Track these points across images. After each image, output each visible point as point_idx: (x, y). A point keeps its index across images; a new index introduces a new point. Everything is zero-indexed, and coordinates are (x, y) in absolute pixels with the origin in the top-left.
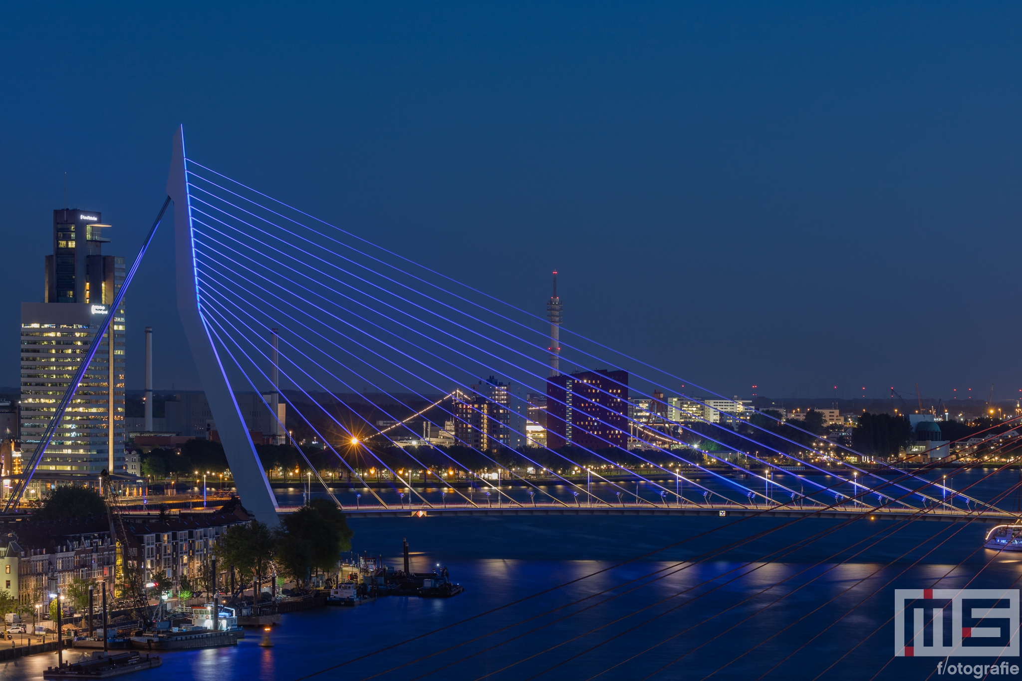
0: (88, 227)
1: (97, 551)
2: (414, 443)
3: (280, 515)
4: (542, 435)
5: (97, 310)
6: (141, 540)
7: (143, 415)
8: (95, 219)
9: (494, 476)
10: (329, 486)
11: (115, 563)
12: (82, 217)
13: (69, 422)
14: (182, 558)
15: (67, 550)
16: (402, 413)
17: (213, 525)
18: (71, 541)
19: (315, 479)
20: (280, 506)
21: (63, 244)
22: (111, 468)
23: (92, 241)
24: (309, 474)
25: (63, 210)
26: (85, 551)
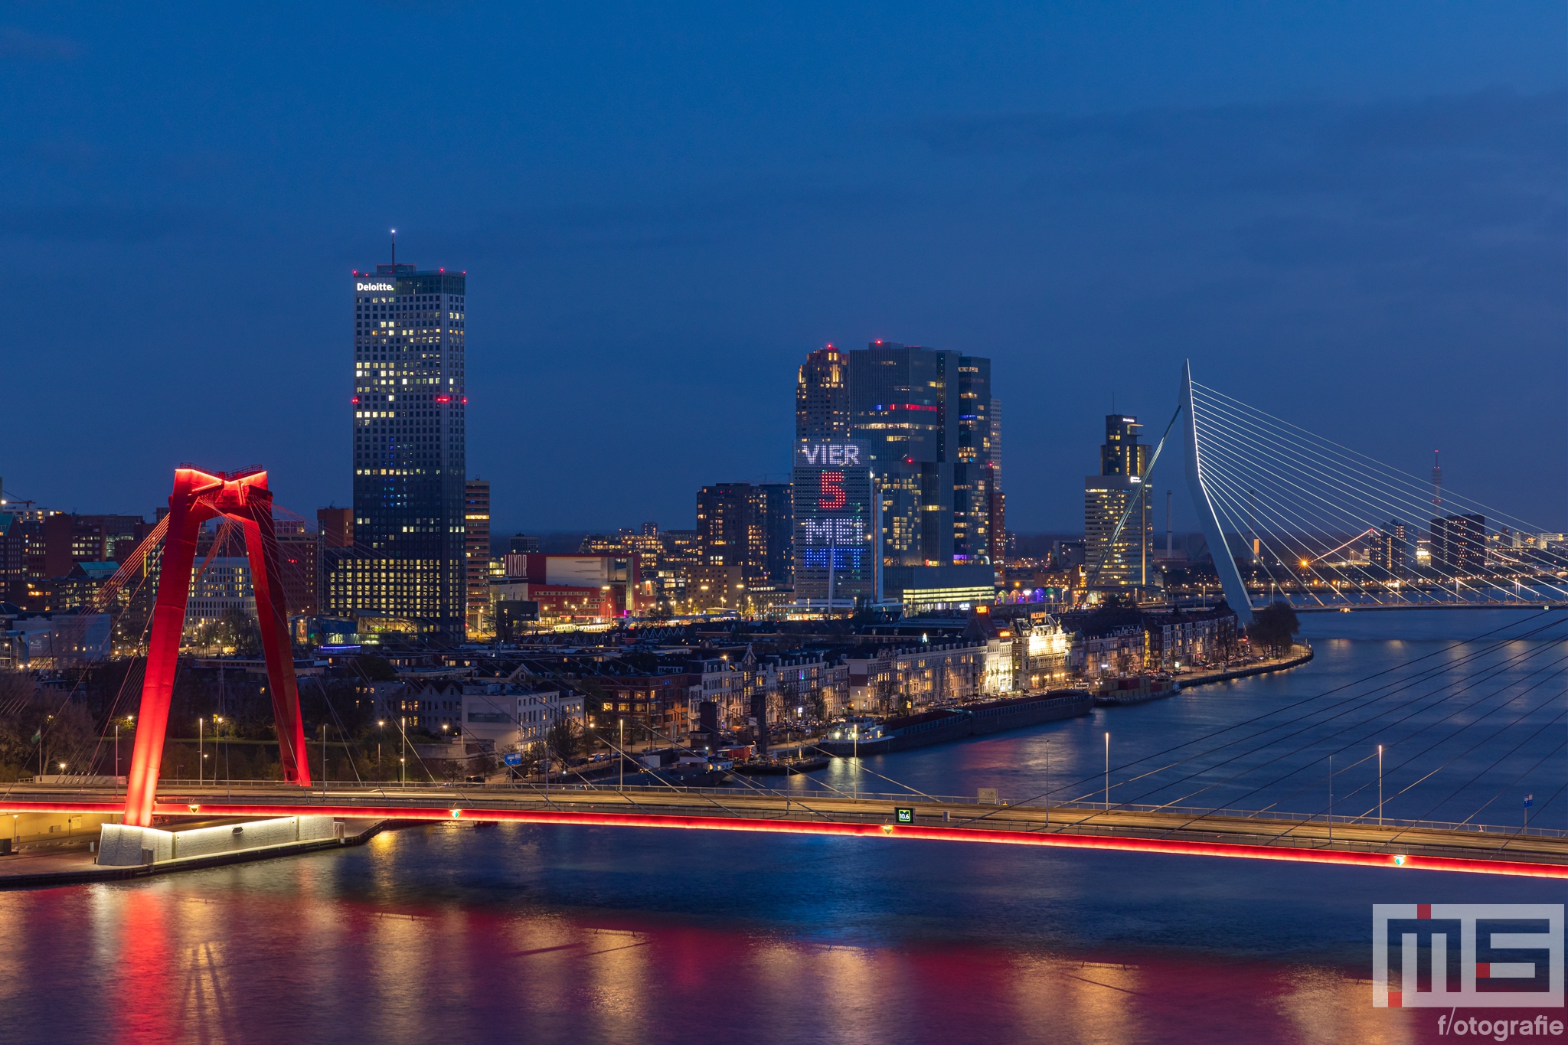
0: (1128, 426)
1: (1132, 637)
2: (1344, 564)
3: (1254, 612)
4: (1428, 558)
5: (1134, 480)
6: (1161, 629)
7: (1166, 548)
8: (1133, 421)
9: (1396, 585)
10: (1286, 592)
11: (1144, 644)
12: (1124, 420)
13: (1116, 553)
14: (1188, 640)
15: (1113, 636)
16: (1334, 545)
17: (1208, 619)
18: (1116, 631)
19: (1276, 588)
20: (1255, 607)
21: (1112, 437)
22: (1144, 583)
23: (1130, 435)
24: (1273, 585)
25: (1112, 416)
26: (1125, 637)
